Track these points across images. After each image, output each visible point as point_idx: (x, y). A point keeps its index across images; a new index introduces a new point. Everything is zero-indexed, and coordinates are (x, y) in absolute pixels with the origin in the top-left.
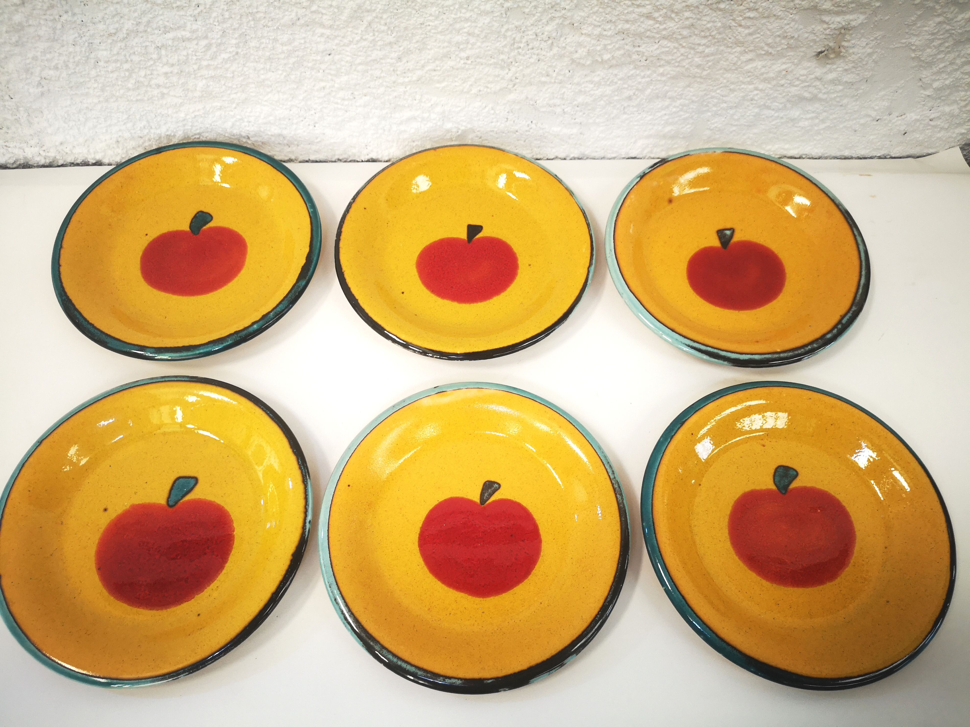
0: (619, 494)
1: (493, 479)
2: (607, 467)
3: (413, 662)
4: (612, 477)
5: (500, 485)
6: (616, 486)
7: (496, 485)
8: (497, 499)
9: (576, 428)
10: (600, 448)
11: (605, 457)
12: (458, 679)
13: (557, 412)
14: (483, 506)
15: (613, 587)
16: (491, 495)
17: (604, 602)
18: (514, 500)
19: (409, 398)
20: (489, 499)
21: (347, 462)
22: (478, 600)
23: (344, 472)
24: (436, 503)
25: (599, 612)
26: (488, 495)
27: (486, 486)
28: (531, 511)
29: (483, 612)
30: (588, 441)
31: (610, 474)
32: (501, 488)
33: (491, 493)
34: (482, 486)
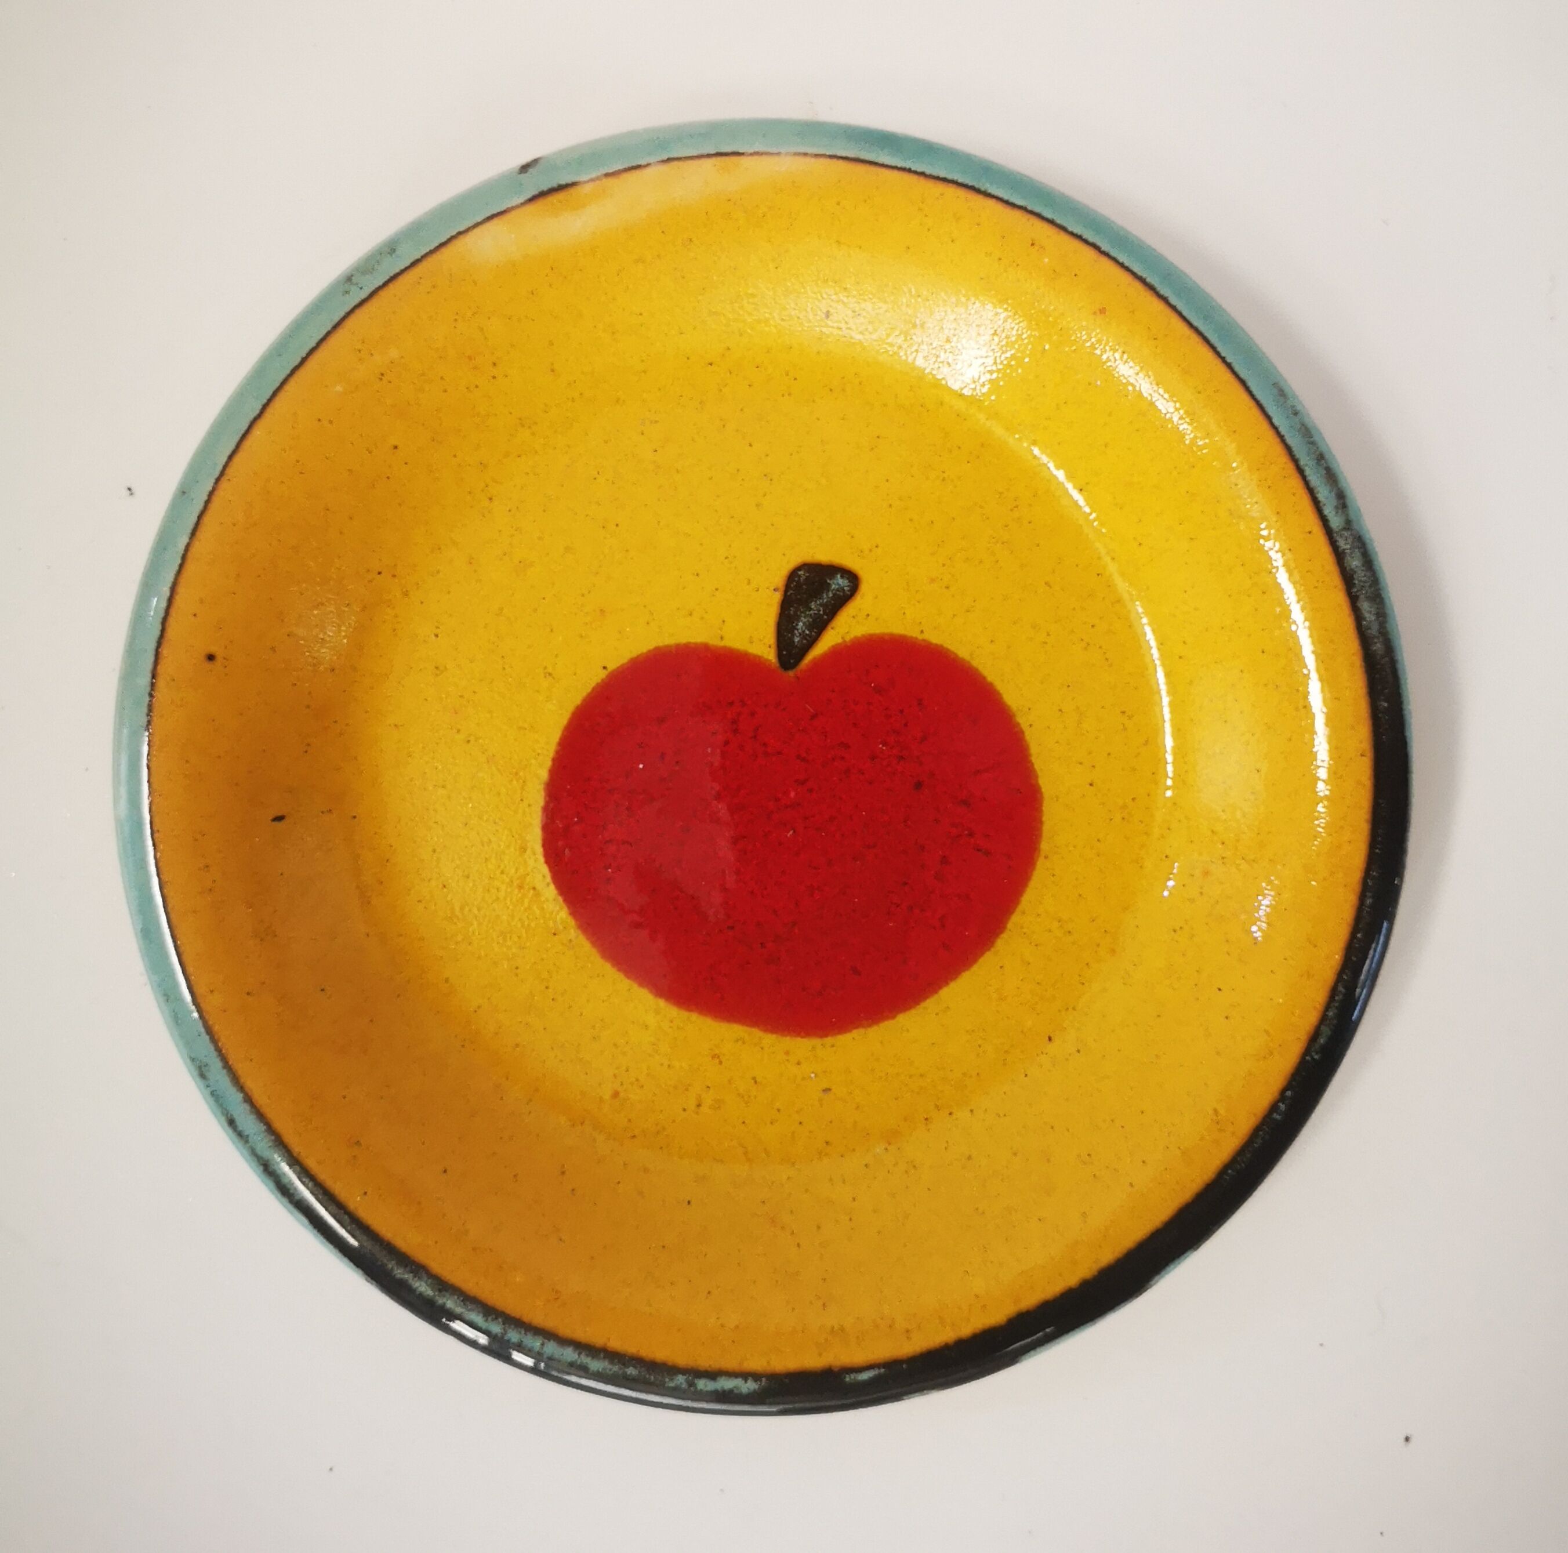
0: (1369, 599)
1: (823, 556)
2: (1316, 479)
3: (565, 1331)
4: (1336, 522)
5: (854, 580)
6: (1355, 562)
7: (840, 582)
8: (848, 638)
9: (1174, 308)
10: (1282, 393)
11: (1307, 432)
12: (745, 1376)
13: (1086, 242)
14: (791, 673)
15: (1341, 989)
16: (820, 626)
17: (1307, 1051)
18: (920, 637)
19: (415, 229)
20: (811, 642)
21: (184, 558)
22: (801, 1046)
23: (178, 600)
24: (597, 676)
25: (1283, 1092)
26: (810, 626)
27: (799, 585)
28: (990, 679)
29: (827, 1090)
30: (1229, 366)
31: (1329, 511)
32: (864, 588)
33: (822, 616)
34: (782, 588)
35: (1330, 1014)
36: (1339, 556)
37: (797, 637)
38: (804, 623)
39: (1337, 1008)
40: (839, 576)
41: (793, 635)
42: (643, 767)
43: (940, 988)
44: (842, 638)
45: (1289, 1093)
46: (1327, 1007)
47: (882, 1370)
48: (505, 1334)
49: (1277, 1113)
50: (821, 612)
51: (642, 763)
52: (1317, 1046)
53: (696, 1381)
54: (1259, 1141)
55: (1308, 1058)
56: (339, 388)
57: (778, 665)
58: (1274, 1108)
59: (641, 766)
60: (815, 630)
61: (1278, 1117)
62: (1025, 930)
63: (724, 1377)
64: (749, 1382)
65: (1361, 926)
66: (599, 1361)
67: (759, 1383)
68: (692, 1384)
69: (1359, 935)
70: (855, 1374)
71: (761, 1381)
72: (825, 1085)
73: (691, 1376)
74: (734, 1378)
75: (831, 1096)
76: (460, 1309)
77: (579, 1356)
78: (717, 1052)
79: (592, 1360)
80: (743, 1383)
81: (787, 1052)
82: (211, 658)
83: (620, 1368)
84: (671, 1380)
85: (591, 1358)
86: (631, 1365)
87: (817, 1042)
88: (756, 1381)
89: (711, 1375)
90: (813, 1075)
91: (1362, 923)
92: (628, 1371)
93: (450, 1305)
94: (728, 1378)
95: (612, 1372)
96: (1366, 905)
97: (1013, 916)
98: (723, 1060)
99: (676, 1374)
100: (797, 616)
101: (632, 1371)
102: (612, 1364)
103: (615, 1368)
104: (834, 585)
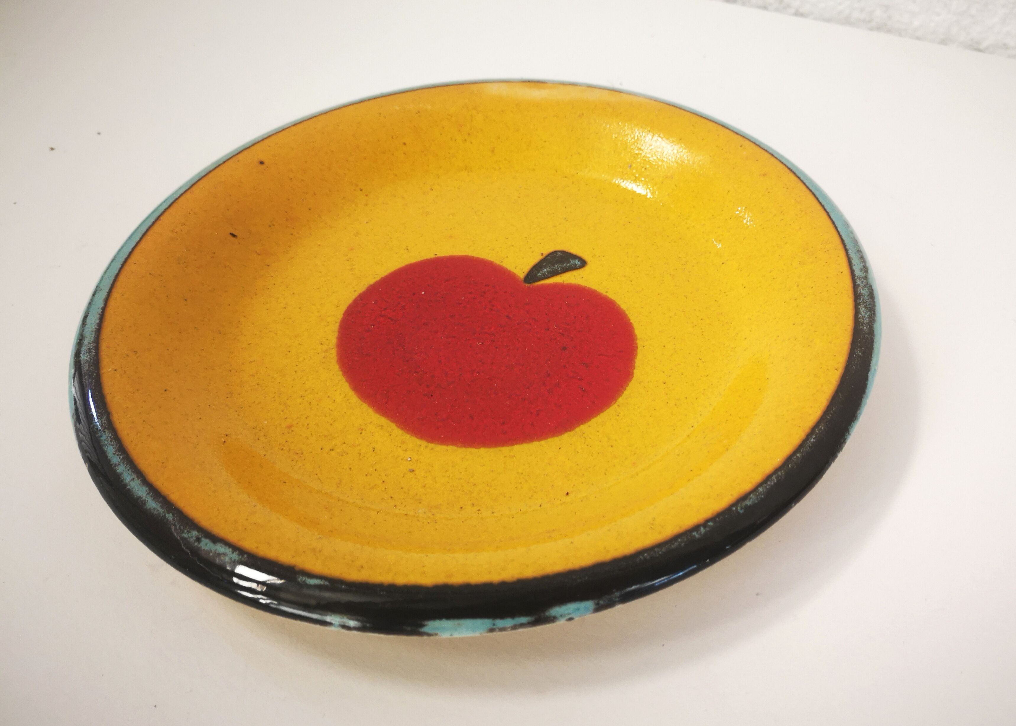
1: (574, 251)
4: (858, 273)
7: (576, 262)
12: (236, 549)
16: (555, 273)
20: (546, 277)
21: (284, 130)
22: (414, 442)
23: (268, 140)
24: (429, 256)
25: (708, 521)
26: (550, 272)
27: (555, 257)
29: (412, 470)
32: (587, 268)
33: (559, 271)
34: (544, 256)
35: (761, 489)
36: (855, 286)
37: (540, 273)
38: (547, 270)
39: (767, 489)
40: (577, 260)
41: (539, 272)
42: (424, 294)
43: (516, 444)
44: (563, 281)
45: (711, 524)
46: (760, 485)
47: (327, 583)
48: (117, 466)
49: (697, 533)
50: (559, 269)
51: (424, 292)
52: (744, 504)
53: (203, 539)
54: (676, 544)
55: (734, 509)
56: (397, 108)
57: (523, 280)
58: (696, 528)
59: (423, 293)
60: (551, 274)
61: (697, 536)
62: (585, 435)
63: (221, 544)
64: (235, 554)
65: (802, 451)
66: (156, 502)
67: (240, 557)
68: (198, 540)
69: (798, 455)
70: (307, 579)
71: (243, 556)
72: (413, 467)
73: (201, 535)
74: (227, 548)
75: (412, 474)
76: (106, 442)
77: (147, 495)
78: (363, 427)
79: (152, 500)
80: (231, 553)
81: (403, 442)
82: (262, 163)
83: (164, 512)
84: (188, 532)
85: (153, 499)
86: (171, 513)
87: (424, 443)
88: (239, 555)
89: (215, 539)
90: (409, 459)
91: (803, 449)
92: (167, 515)
93: (104, 438)
94: (223, 546)
95: (157, 513)
96: (810, 441)
97: (582, 426)
98: (364, 433)
99: (194, 529)
100: (545, 267)
101: (170, 517)
102: (162, 507)
103: (161, 511)
104: (572, 262)
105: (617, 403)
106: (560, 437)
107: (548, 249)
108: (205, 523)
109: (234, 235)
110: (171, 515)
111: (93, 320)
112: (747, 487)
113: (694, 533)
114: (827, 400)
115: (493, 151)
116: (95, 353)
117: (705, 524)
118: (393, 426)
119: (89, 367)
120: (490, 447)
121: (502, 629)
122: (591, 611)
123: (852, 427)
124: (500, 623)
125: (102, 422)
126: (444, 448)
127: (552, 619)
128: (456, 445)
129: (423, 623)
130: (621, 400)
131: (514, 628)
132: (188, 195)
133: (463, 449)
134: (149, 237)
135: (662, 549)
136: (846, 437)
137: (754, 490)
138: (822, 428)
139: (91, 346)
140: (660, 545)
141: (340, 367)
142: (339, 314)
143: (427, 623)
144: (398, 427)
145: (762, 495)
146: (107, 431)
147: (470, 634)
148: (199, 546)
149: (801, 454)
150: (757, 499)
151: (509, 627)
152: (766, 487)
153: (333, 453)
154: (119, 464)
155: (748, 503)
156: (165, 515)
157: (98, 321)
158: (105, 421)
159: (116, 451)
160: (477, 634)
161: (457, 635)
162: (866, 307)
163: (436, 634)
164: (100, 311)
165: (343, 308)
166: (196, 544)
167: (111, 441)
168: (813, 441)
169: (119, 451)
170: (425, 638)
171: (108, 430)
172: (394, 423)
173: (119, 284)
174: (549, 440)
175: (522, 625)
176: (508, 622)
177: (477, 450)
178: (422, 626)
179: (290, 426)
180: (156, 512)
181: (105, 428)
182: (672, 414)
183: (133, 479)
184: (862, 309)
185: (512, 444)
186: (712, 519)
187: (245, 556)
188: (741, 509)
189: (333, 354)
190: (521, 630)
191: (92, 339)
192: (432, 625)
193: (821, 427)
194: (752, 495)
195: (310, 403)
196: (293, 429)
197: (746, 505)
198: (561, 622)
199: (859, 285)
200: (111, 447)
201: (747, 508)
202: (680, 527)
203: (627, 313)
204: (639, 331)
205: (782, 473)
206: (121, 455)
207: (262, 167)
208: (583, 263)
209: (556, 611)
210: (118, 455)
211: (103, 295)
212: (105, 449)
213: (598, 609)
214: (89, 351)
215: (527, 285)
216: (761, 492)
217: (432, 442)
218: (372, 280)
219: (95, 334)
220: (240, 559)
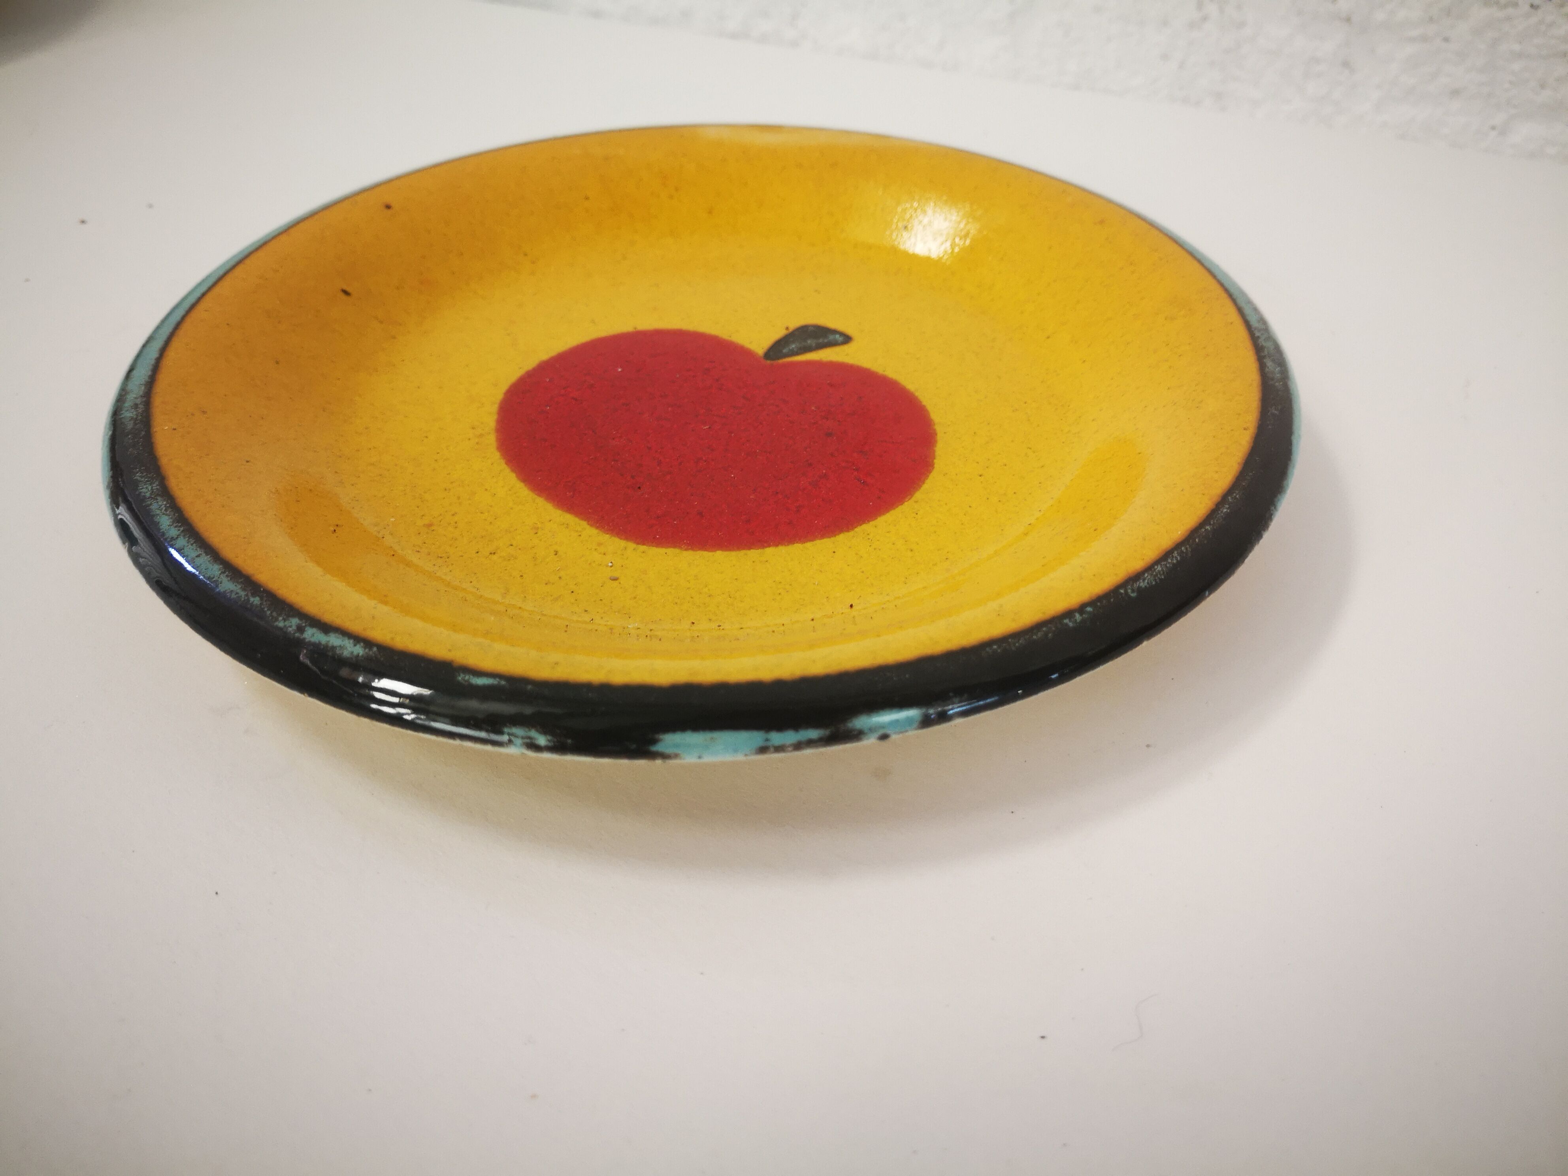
1: (833, 325)
7: (837, 338)
8: (825, 360)
16: (807, 350)
20: (794, 354)
26: (799, 348)
27: (805, 332)
32: (851, 344)
33: (813, 347)
34: (791, 330)
35: (1159, 568)
36: (1254, 337)
37: (786, 350)
38: (795, 346)
39: (1167, 568)
40: (838, 335)
41: (785, 348)
42: (620, 371)
44: (821, 358)
45: (1089, 609)
46: (1157, 562)
47: (503, 683)
49: (1071, 621)
50: (813, 344)
51: (621, 369)
52: (1136, 586)
53: (307, 628)
54: (1040, 634)
55: (1122, 591)
57: (763, 356)
58: (1069, 614)
60: (802, 351)
61: (1071, 624)
62: (871, 537)
63: (337, 635)
64: (358, 646)
65: (1212, 523)
66: (233, 584)
67: (367, 650)
68: (301, 629)
69: (1208, 527)
70: (471, 677)
71: (370, 649)
72: (616, 575)
73: (306, 623)
74: (346, 638)
75: (615, 583)
76: (158, 512)
77: (220, 574)
78: (539, 525)
79: (228, 581)
80: (352, 645)
81: (600, 544)
82: (388, 207)
83: (247, 595)
84: (284, 620)
85: (229, 579)
86: (258, 596)
87: (631, 545)
88: (365, 648)
89: (326, 628)
90: (610, 564)
91: (1214, 521)
92: (252, 599)
93: (154, 507)
94: (341, 636)
95: (235, 596)
96: (1222, 511)
97: (864, 525)
98: (540, 533)
99: (293, 616)
100: (793, 342)
101: (256, 600)
102: (244, 589)
103: (243, 594)
104: (831, 337)
105: (914, 499)
106: (833, 539)
107: (795, 323)
108: (311, 608)
109: (346, 293)
110: (257, 599)
111: (142, 373)
112: (1137, 564)
113: (1066, 621)
114: (1238, 463)
115: (710, 212)
116: (144, 409)
117: (1081, 608)
118: (584, 524)
119: (135, 424)
120: (730, 550)
121: (779, 749)
122: (916, 725)
123: (1279, 500)
124: (777, 738)
125: (152, 487)
126: (662, 551)
127: (856, 736)
128: (680, 547)
129: (657, 736)
130: (918, 495)
131: (798, 746)
132: (284, 238)
133: (690, 552)
134: (226, 282)
135: (1019, 640)
136: (1272, 512)
137: (1149, 568)
138: (1237, 496)
139: (138, 401)
140: (1016, 635)
141: (502, 455)
142: (498, 394)
143: (662, 737)
144: (591, 526)
145: (1161, 575)
146: (159, 498)
147: (728, 758)
148: (302, 638)
149: (1211, 527)
150: (1155, 580)
151: (791, 745)
152: (1166, 565)
153: (494, 557)
154: (177, 538)
155: (1143, 584)
156: (248, 600)
157: (150, 373)
158: (158, 487)
159: (173, 522)
160: (740, 757)
161: (708, 759)
162: (1273, 361)
163: (676, 756)
164: (153, 362)
165: (504, 386)
166: (297, 635)
167: (166, 510)
168: (1227, 511)
169: (178, 522)
170: (659, 762)
171: (162, 497)
172: (585, 520)
173: (181, 332)
174: (818, 542)
175: (810, 743)
176: (789, 737)
177: (711, 554)
178: (655, 742)
179: (430, 525)
180: (233, 596)
181: (158, 495)
182: (996, 512)
183: (198, 556)
184: (1269, 364)
185: (763, 547)
186: (1092, 603)
187: (375, 649)
188: (1133, 591)
189: (491, 439)
190: (808, 752)
191: (141, 393)
192: (669, 741)
193: (1235, 495)
194: (1146, 575)
195: (459, 498)
196: (433, 528)
197: (1139, 587)
198: (870, 741)
199: (1258, 337)
200: (167, 517)
201: (1140, 590)
202: (1044, 613)
203: (917, 394)
204: (936, 415)
205: (1186, 549)
206: (180, 526)
207: (389, 212)
208: (847, 339)
209: (862, 722)
210: (175, 527)
211: (158, 344)
212: (157, 519)
213: (926, 722)
214: (136, 406)
215: (768, 362)
216: (1159, 571)
217: (644, 544)
218: (544, 356)
219: (145, 388)
220: (367, 653)
